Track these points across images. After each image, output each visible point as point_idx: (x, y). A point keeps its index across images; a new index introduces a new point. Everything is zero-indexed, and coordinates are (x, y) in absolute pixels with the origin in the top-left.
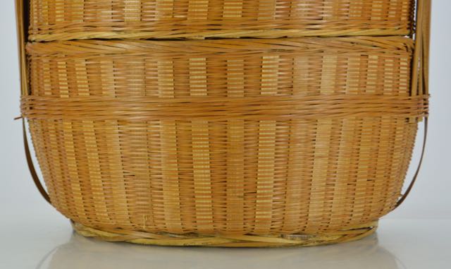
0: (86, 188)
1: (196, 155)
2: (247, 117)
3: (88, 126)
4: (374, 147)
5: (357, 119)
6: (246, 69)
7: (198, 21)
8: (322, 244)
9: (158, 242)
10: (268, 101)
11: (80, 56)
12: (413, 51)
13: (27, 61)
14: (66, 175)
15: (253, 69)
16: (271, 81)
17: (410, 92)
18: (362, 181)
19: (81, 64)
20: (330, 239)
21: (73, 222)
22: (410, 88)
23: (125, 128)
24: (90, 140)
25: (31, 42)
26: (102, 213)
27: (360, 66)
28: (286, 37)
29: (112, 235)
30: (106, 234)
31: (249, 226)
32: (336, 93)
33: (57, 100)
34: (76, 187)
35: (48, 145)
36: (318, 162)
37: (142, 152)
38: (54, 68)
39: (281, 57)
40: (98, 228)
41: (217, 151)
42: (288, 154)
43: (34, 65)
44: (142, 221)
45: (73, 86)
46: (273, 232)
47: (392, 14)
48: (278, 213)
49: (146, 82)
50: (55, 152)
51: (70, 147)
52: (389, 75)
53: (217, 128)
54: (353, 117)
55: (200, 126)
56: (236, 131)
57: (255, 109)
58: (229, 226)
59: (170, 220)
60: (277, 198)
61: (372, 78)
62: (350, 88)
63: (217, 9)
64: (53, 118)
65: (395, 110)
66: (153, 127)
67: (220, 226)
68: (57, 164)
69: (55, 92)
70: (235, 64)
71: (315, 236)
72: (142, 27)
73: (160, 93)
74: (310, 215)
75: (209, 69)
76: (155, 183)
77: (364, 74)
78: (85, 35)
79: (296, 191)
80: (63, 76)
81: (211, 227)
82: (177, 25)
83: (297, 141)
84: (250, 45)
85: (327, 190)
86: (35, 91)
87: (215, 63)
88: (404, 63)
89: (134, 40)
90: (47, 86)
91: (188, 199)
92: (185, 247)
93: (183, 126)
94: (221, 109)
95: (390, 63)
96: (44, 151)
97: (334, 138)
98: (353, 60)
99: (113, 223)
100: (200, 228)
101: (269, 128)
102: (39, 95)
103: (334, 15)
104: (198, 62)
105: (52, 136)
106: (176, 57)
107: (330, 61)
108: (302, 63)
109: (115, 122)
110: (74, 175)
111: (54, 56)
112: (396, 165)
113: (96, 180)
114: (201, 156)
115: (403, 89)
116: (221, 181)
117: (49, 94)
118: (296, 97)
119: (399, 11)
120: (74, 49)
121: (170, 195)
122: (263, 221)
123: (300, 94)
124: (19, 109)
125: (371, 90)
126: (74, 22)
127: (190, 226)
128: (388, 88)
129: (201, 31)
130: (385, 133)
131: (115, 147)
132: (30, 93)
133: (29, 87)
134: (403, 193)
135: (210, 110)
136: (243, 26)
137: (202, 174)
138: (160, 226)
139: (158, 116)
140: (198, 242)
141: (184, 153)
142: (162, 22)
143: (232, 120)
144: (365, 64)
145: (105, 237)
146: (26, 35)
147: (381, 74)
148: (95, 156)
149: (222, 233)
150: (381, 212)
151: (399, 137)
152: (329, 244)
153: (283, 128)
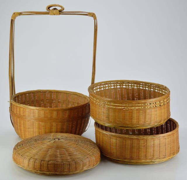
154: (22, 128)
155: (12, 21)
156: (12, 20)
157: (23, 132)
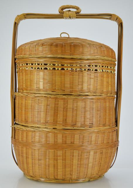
154: (30, 160)
155: (16, 25)
156: (15, 23)
157: (30, 165)
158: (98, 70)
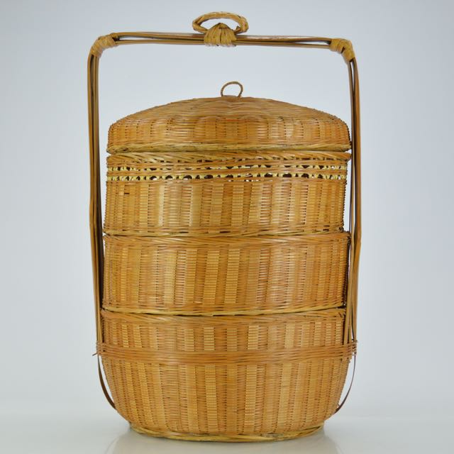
0: (139, 404)
1: (208, 387)
2: (239, 364)
3: (141, 366)
4: (319, 378)
5: (308, 362)
6: (238, 334)
7: (209, 305)
8: (286, 439)
9: (184, 438)
10: (253, 353)
11: (136, 323)
12: (345, 316)
13: (101, 321)
14: (126, 395)
15: (243, 334)
16: (254, 341)
17: (343, 342)
18: (311, 400)
19: (136, 328)
20: (292, 436)
21: (130, 423)
22: (343, 340)
23: (164, 369)
24: (142, 375)
25: (104, 309)
26: (150, 420)
27: (310, 330)
28: (262, 314)
29: (155, 433)
30: (151, 432)
31: (240, 429)
32: (295, 347)
33: (121, 348)
34: (133, 403)
35: (115, 375)
36: (284, 390)
37: (175, 384)
38: (119, 328)
39: (260, 326)
40: (146, 428)
41: (221, 384)
42: (264, 385)
43: (106, 325)
44: (175, 426)
45: (132, 341)
46: (255, 433)
47: (331, 295)
48: (259, 422)
49: (177, 341)
50: (120, 380)
51: (129, 378)
52: (329, 333)
53: (221, 370)
54: (305, 361)
55: (210, 369)
56: (232, 372)
57: (244, 358)
58: (228, 429)
59: (192, 426)
60: (258, 413)
61: (317, 337)
62: (303, 343)
63: (220, 298)
64: (119, 359)
65: (333, 355)
66: (181, 369)
67: (222, 430)
68: (121, 387)
69: (120, 344)
70: (232, 331)
71: (282, 435)
72: (175, 308)
73: (186, 348)
74: (278, 422)
75: (215, 334)
76: (183, 403)
77: (312, 334)
78: (139, 311)
79: (269, 408)
80: (125, 334)
81: (217, 430)
82: (197, 308)
83: (269, 377)
84: (242, 320)
85: (289, 407)
86: (107, 340)
87: (219, 330)
88: (339, 325)
89: (170, 316)
90: (114, 339)
91: (203, 413)
92: (201, 441)
93: (200, 369)
94: (224, 358)
95: (329, 326)
96: (112, 379)
97: (294, 375)
98: (305, 326)
99: (156, 426)
100: (210, 431)
101: (252, 370)
102: (110, 344)
103: (293, 299)
104: (209, 330)
105: (118, 370)
106: (195, 326)
107: (290, 328)
108: (273, 330)
109: (158, 365)
110: (132, 395)
111: (119, 322)
112: (334, 388)
113: (146, 400)
114: (211, 387)
115: (338, 341)
116: (223, 402)
117: (116, 343)
118: (269, 350)
119: (335, 293)
120: (132, 319)
121: (192, 411)
122: (248, 427)
123: (272, 349)
124: (95, 349)
125: (317, 344)
126: (133, 302)
127: (204, 430)
128: (328, 342)
129: (211, 311)
130: (326, 369)
131: (158, 380)
132: (103, 341)
133: (103, 337)
134: (340, 404)
135: (216, 359)
136: (237, 308)
137: (211, 398)
138: (185, 429)
139: (184, 362)
140: (209, 439)
141: (201, 385)
142: (187, 305)
143: (230, 365)
144: (313, 328)
145: (151, 434)
146: (101, 304)
147: (323, 333)
148: (145, 384)
149: (224, 434)
150: (325, 418)
151: (335, 371)
152: (291, 439)
153: (262, 370)
158: (310, 176)
